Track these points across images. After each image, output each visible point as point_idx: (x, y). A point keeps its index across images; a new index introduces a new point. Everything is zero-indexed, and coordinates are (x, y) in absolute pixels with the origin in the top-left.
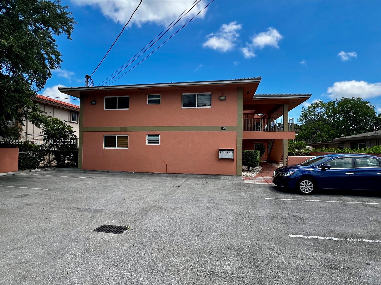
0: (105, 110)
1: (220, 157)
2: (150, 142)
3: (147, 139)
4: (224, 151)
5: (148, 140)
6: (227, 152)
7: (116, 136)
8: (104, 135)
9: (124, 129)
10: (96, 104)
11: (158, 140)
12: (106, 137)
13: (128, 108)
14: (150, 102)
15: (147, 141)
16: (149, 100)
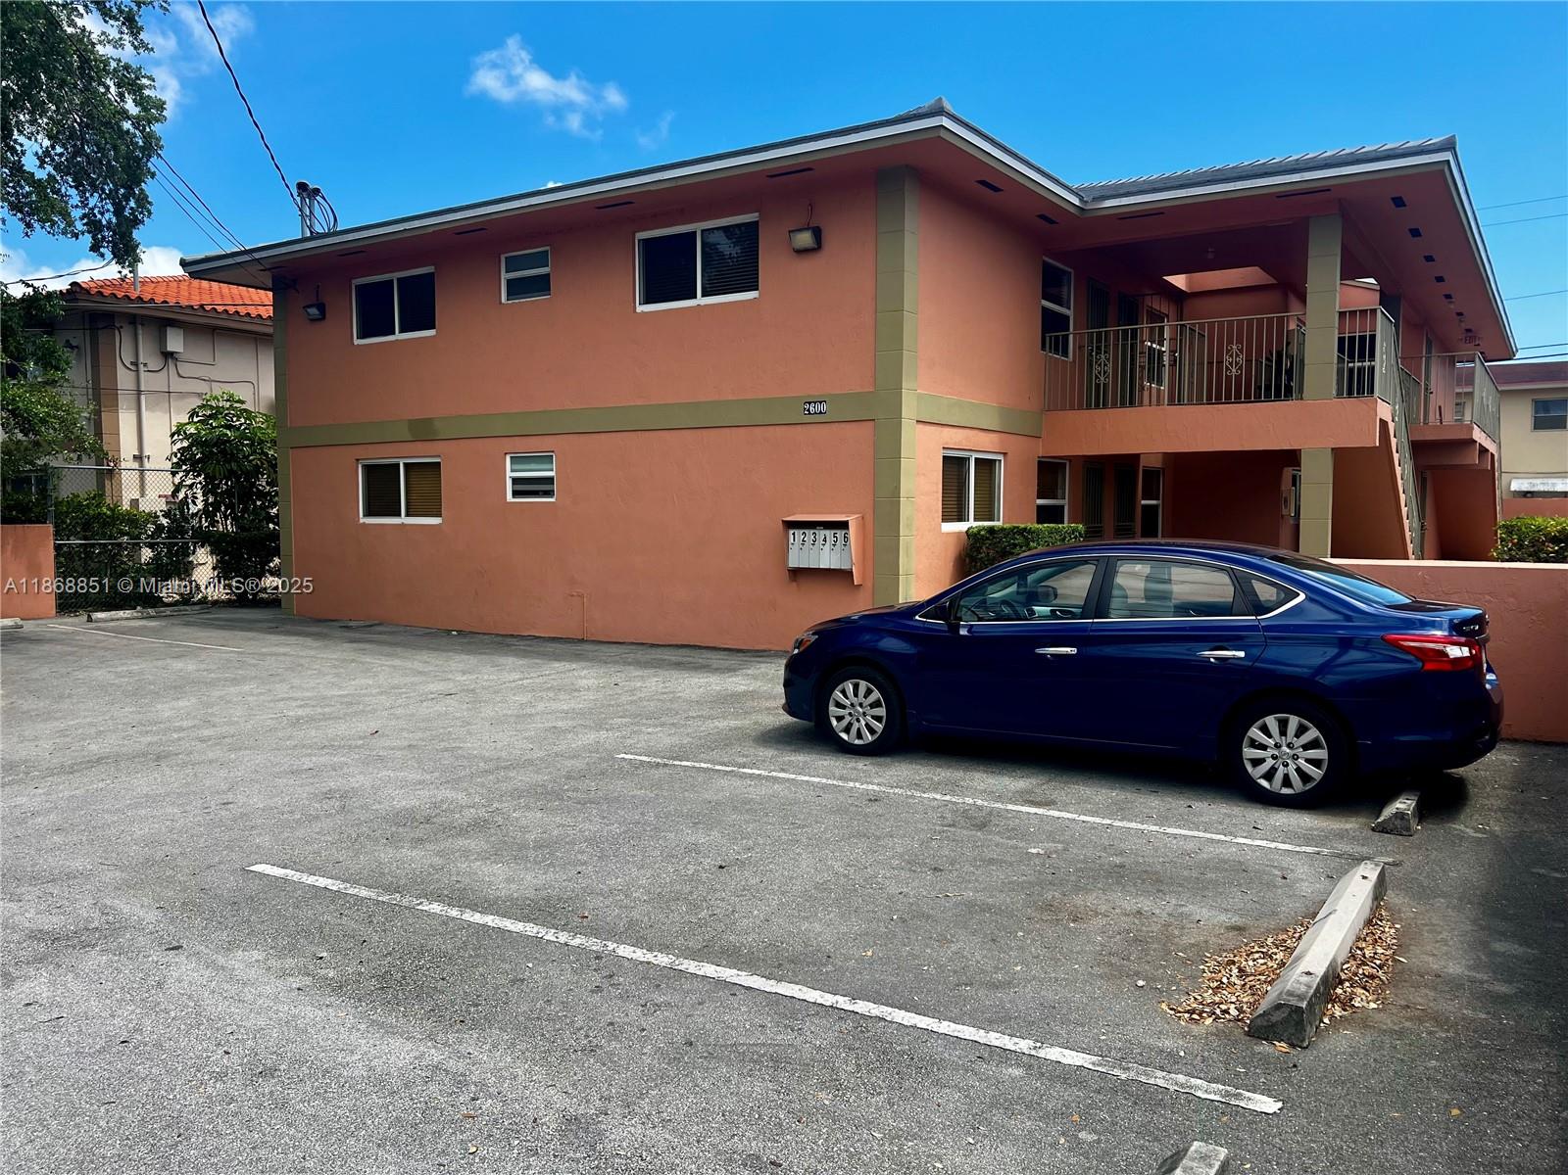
0: (357, 342)
1: (794, 562)
2: (523, 487)
3: (509, 474)
4: (809, 532)
5: (515, 481)
6: (822, 533)
7: (397, 466)
8: (358, 460)
9: (423, 430)
10: (323, 317)
11: (550, 480)
12: (368, 469)
13: (433, 327)
14: (517, 288)
15: (509, 483)
16: (509, 282)
